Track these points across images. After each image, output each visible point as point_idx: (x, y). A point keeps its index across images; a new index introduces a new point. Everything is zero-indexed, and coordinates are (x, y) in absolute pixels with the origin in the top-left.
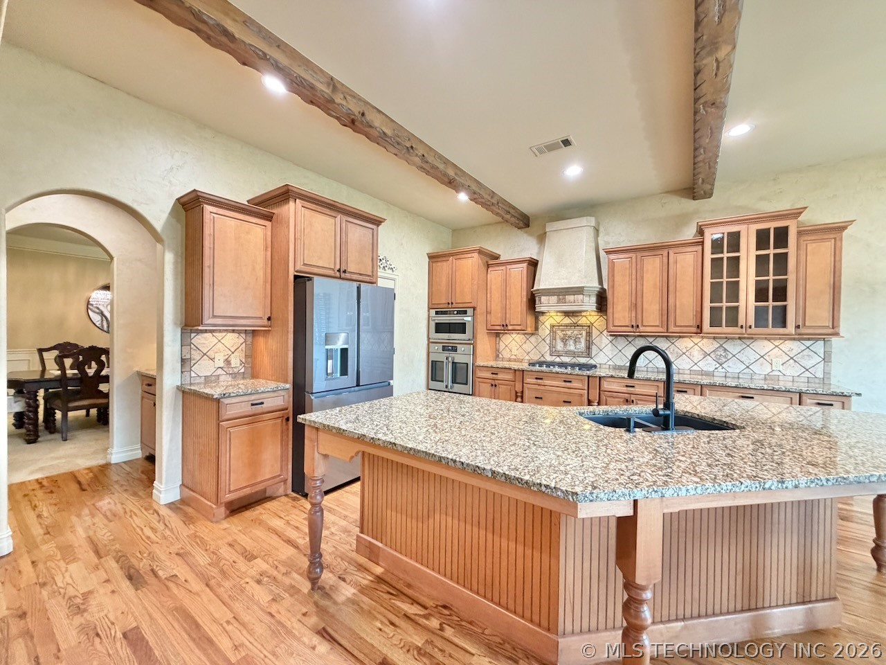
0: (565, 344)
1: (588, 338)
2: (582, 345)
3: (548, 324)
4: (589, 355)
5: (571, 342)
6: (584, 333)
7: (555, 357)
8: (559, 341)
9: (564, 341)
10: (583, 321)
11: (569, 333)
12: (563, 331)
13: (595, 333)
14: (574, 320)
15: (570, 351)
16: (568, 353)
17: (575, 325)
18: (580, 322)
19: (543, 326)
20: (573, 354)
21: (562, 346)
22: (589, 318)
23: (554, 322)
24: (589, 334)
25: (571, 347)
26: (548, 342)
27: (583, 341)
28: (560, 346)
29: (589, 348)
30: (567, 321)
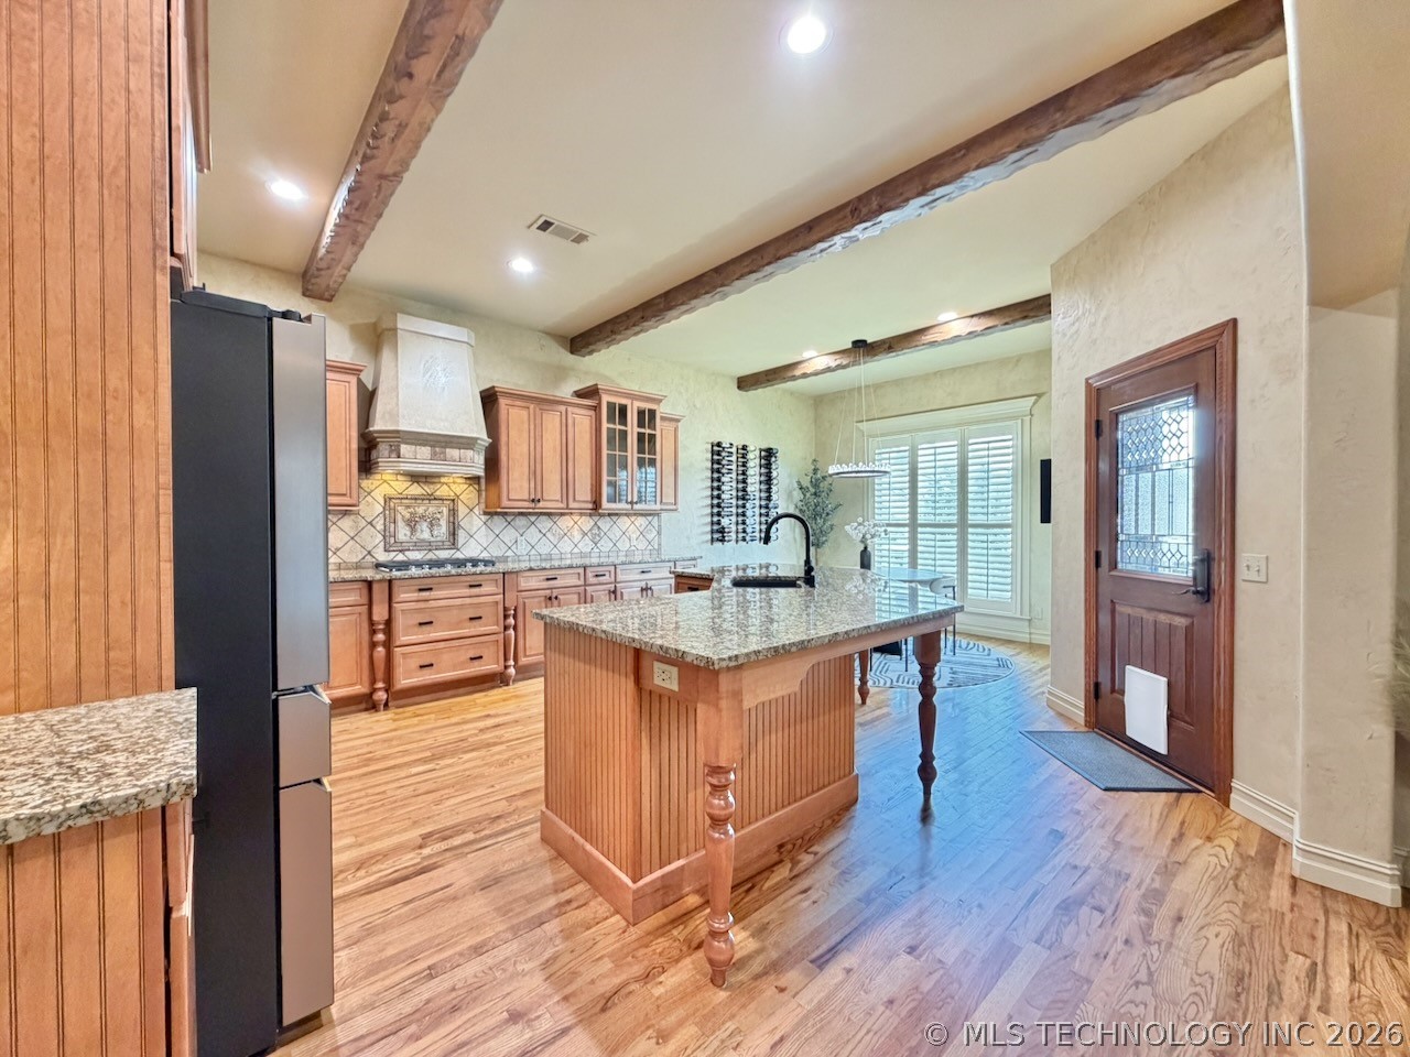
0: (413, 530)
1: (452, 519)
2: (442, 530)
3: (379, 495)
4: (454, 545)
5: (425, 526)
6: (445, 511)
7: (395, 553)
8: (401, 524)
9: (412, 524)
10: (443, 491)
11: (420, 510)
12: (408, 507)
13: (462, 510)
14: (428, 489)
15: (423, 541)
16: (418, 545)
17: (431, 498)
18: (438, 493)
19: (369, 499)
20: (430, 546)
21: (408, 533)
22: (453, 487)
23: (391, 492)
24: (453, 512)
25: (424, 533)
26: (380, 527)
27: (443, 523)
28: (403, 533)
29: (454, 534)
30: (416, 490)
